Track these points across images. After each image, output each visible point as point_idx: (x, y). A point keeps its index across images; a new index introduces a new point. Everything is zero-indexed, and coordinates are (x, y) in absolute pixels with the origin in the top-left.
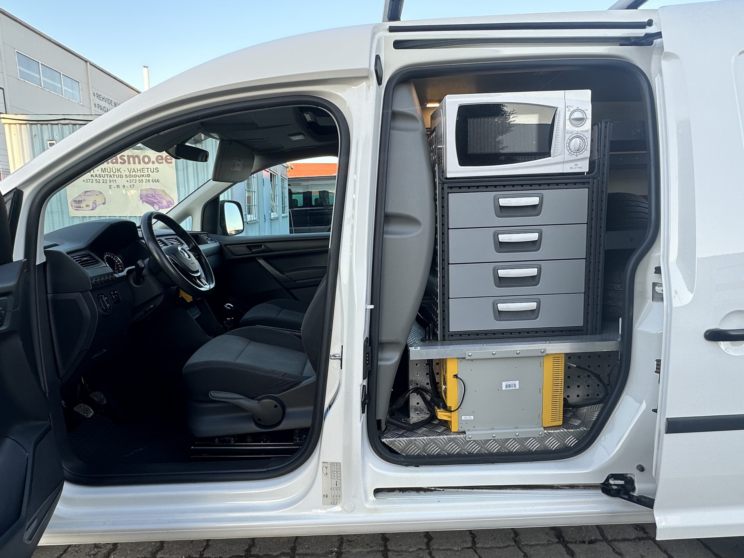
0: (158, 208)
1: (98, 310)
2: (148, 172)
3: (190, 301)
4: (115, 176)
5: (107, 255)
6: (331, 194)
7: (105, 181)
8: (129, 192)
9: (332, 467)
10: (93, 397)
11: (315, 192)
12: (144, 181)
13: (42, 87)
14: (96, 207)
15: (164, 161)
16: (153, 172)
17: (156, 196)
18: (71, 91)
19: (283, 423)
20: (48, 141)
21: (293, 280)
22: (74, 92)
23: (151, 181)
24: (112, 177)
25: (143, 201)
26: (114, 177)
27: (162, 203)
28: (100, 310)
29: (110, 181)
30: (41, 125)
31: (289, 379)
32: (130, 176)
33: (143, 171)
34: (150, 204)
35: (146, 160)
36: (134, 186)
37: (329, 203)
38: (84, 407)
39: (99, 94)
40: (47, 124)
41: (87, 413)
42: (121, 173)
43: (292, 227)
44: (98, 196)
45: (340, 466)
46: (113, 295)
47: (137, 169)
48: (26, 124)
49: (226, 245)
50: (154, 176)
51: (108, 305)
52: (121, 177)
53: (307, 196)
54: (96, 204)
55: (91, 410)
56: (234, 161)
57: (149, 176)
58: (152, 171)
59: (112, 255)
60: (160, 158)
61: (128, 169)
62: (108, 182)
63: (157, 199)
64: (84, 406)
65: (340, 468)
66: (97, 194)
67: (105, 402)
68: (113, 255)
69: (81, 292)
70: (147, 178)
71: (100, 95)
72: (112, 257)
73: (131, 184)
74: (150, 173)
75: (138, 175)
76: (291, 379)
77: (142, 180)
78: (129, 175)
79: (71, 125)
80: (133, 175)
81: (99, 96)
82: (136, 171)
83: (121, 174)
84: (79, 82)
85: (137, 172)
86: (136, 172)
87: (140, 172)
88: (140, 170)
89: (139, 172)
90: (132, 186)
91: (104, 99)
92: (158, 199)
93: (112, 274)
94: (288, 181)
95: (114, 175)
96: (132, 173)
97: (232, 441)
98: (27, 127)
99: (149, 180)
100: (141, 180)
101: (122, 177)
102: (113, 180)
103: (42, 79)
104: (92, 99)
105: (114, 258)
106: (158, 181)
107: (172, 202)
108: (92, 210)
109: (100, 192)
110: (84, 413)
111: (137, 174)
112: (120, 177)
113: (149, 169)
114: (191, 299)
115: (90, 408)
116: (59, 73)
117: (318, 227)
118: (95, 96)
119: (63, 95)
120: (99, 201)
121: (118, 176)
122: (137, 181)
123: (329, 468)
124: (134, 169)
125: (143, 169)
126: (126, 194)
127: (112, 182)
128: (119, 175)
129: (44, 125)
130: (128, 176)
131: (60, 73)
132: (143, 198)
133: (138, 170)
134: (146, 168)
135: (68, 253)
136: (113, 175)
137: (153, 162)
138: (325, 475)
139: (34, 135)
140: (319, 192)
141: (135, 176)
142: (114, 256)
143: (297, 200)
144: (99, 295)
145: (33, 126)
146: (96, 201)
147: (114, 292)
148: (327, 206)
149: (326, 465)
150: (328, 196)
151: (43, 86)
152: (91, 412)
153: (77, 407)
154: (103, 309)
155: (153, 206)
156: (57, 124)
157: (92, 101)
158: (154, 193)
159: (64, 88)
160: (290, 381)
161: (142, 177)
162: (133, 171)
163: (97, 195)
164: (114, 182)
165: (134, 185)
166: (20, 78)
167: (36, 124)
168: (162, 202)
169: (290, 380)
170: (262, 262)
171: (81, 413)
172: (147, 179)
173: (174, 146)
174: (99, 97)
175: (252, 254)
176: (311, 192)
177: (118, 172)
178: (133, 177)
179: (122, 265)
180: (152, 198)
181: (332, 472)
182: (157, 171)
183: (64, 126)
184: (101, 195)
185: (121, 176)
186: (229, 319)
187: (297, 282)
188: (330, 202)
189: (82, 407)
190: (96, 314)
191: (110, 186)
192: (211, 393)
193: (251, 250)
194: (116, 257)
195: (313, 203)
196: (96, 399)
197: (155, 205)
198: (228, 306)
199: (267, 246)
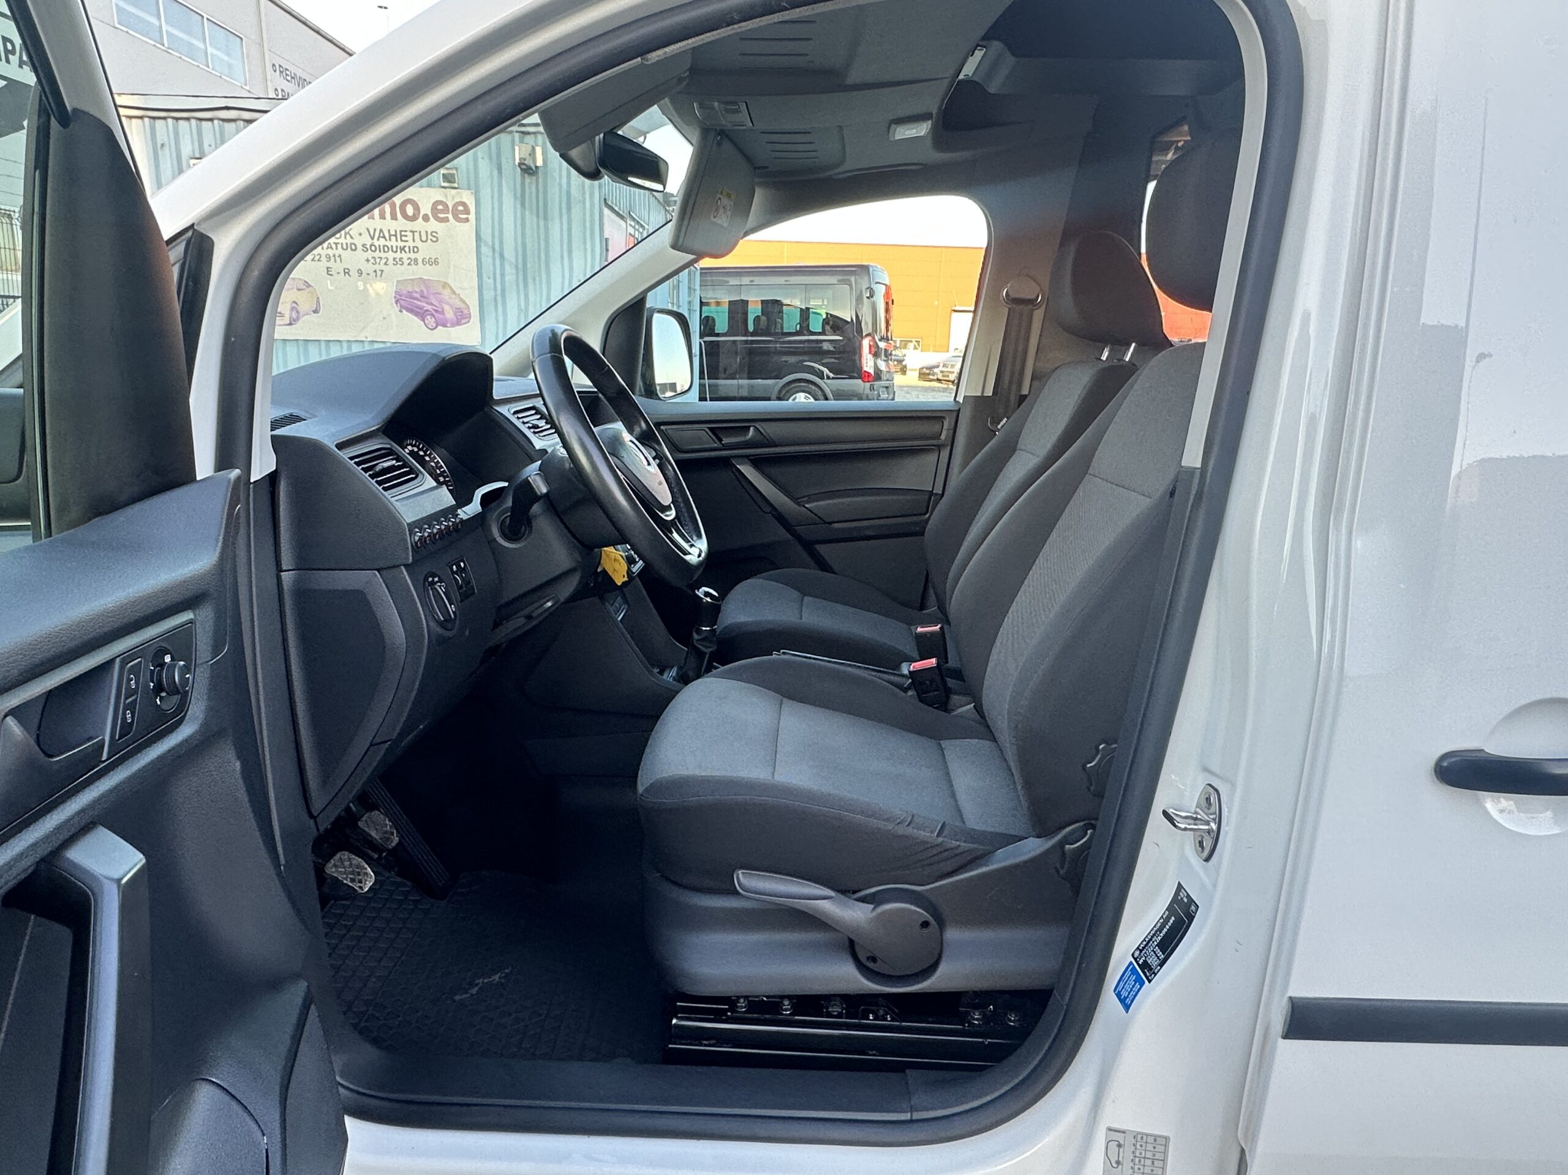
0: (434, 325)
1: (428, 625)
2: (414, 241)
3: (623, 583)
4: (339, 246)
5: (410, 448)
6: (789, 307)
7: (317, 258)
8: (371, 286)
9: (1138, 1147)
10: (366, 829)
11: (754, 300)
12: (406, 262)
13: (163, 45)
14: (298, 318)
15: (450, 216)
16: (426, 241)
17: (431, 297)
18: (226, 58)
19: (943, 969)
20: (192, 158)
21: (825, 523)
22: (231, 61)
23: (420, 261)
24: (332, 249)
25: (401, 306)
26: (337, 248)
27: (442, 313)
28: (432, 624)
29: (328, 258)
30: (175, 121)
31: (958, 843)
32: (373, 248)
33: (404, 238)
34: (416, 314)
35: (410, 211)
36: (384, 273)
37: (782, 328)
38: (351, 864)
39: (284, 67)
40: (188, 119)
41: (360, 882)
42: (352, 238)
43: (704, 379)
44: (301, 292)
45: (1166, 1146)
46: (456, 573)
47: (389, 231)
48: (141, 118)
49: (658, 425)
50: (426, 250)
51: (452, 609)
52: (352, 249)
53: (738, 309)
54: (298, 312)
55: (369, 869)
56: (719, 196)
57: (415, 249)
58: (424, 239)
59: (421, 446)
60: (440, 207)
61: (368, 229)
62: (323, 258)
63: (431, 304)
64: (350, 860)
65: (1165, 1153)
66: (299, 288)
67: (396, 840)
68: (423, 447)
69: (378, 570)
70: (412, 256)
71: (287, 70)
72: (421, 453)
73: (377, 267)
74: (418, 243)
75: (392, 246)
76: (963, 844)
77: (401, 259)
78: (371, 246)
79: (242, 122)
80: (379, 246)
81: (283, 71)
82: (387, 237)
83: (352, 241)
84: (241, 39)
85: (390, 240)
86: (386, 240)
87: (397, 241)
88: (396, 236)
89: (393, 238)
90: (379, 273)
91: (294, 78)
92: (436, 303)
93: (451, 511)
94: (701, 273)
95: (336, 244)
96: (378, 239)
97: (786, 1010)
98: (144, 123)
99: (416, 260)
100: (398, 260)
101: (355, 250)
102: (334, 256)
103: (164, 28)
104: (269, 78)
105: (426, 455)
106: (436, 262)
107: (465, 311)
108: (290, 324)
109: (306, 282)
110: (353, 880)
111: (389, 244)
112: (349, 249)
113: (415, 233)
114: (624, 576)
115: (366, 866)
116: (200, 15)
117: (760, 380)
118: (275, 71)
119: (209, 67)
120: (305, 306)
121: (345, 247)
122: (391, 261)
123: (1128, 1149)
124: (381, 231)
125: (403, 233)
126: (365, 288)
127: (332, 259)
128: (347, 244)
129: (180, 122)
130: (368, 247)
131: (203, 17)
132: (402, 302)
133: (390, 235)
134: (411, 231)
135: (341, 446)
136: (334, 243)
137: (426, 218)
138: (1115, 1165)
139: (159, 145)
140: (763, 302)
141: (385, 249)
142: (427, 450)
143: (713, 320)
144: (426, 579)
145: (159, 123)
146: (296, 303)
147: (458, 566)
148: (776, 334)
149: (1120, 1137)
150: (781, 312)
151: (166, 45)
152: (366, 874)
153: (332, 862)
154: (438, 621)
155: (423, 320)
156: (211, 120)
157: (269, 83)
158: (424, 289)
159: (210, 50)
160: (959, 851)
161: (401, 252)
162: (379, 237)
163: (299, 290)
164: (338, 259)
165: (382, 271)
166: (119, 24)
167: (164, 118)
168: (443, 311)
169: (959, 846)
170: (747, 470)
171: (345, 882)
172: (413, 258)
173: (597, 138)
174: (284, 74)
175: (721, 450)
176: (748, 301)
177: (345, 238)
178: (380, 251)
179: (447, 477)
180: (420, 300)
181: (1137, 1159)
182: (434, 239)
183: (226, 124)
184: (308, 290)
185: (353, 247)
186: (708, 629)
187: (836, 525)
188: (785, 325)
189: (347, 863)
190: (423, 636)
191: (327, 268)
192: (738, 875)
193: (720, 440)
194: (431, 454)
195: (751, 328)
196: (373, 833)
197: (429, 317)
198: (707, 594)
199: (762, 431)
